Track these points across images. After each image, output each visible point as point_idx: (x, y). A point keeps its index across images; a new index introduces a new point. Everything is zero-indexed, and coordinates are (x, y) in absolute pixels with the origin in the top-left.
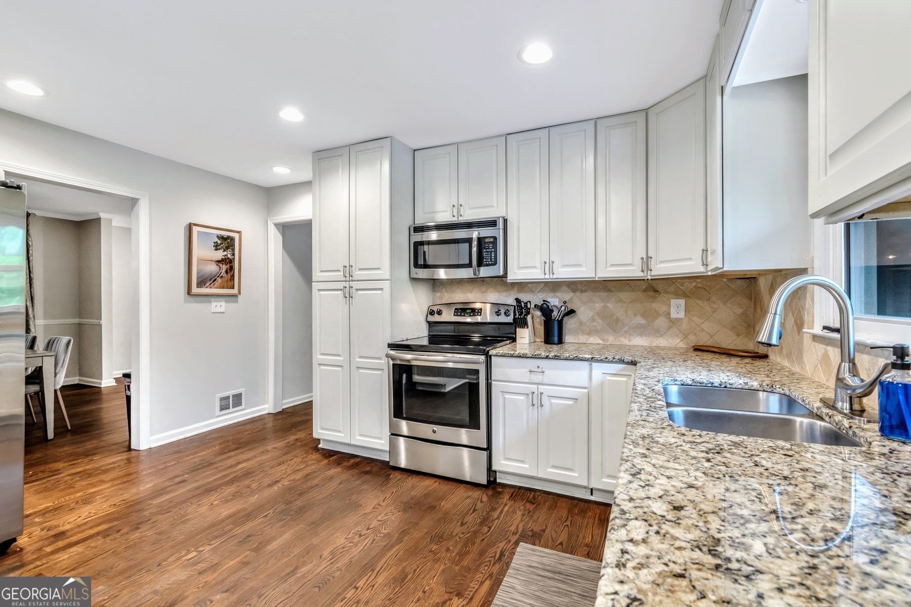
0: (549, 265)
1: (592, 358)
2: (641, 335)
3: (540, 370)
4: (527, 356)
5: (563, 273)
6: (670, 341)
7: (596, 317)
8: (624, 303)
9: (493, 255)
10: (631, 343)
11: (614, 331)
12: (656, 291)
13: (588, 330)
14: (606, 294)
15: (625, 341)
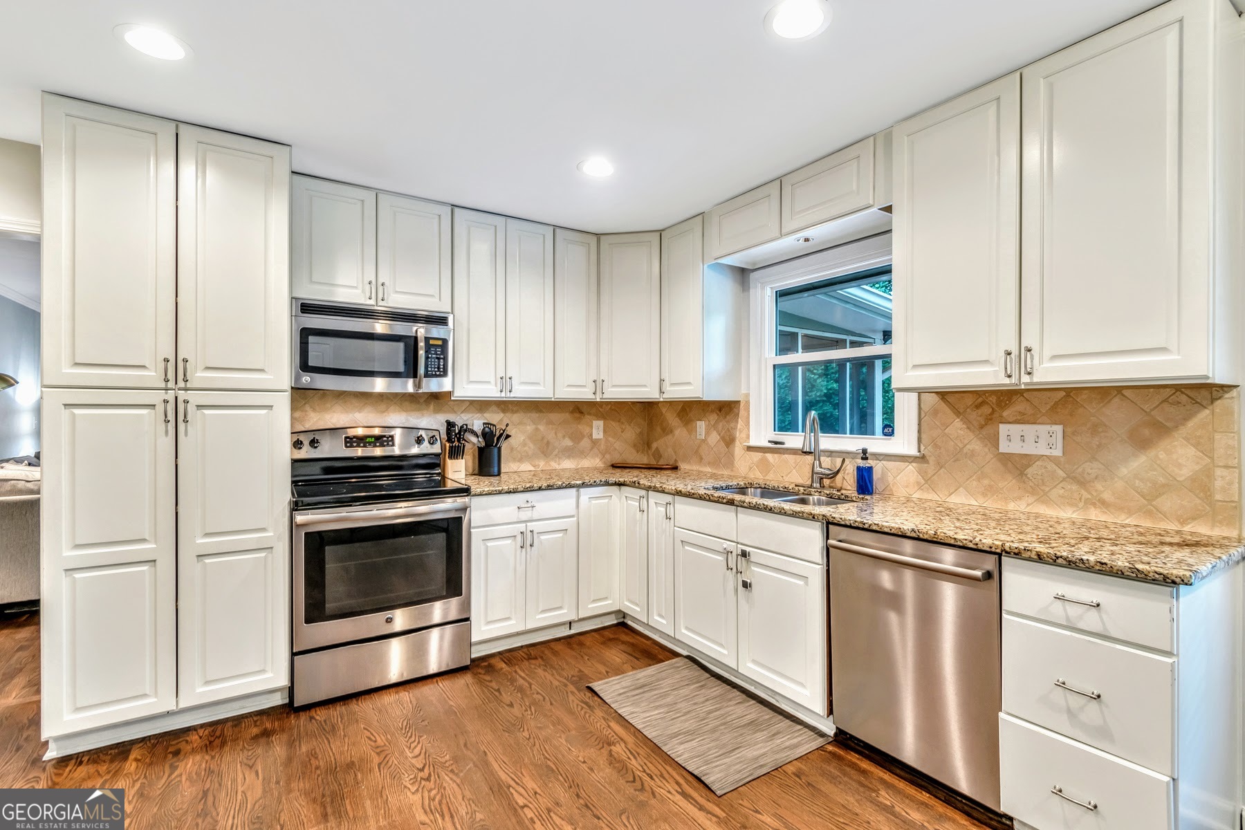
0: (506, 381)
1: (583, 483)
2: (569, 457)
3: (529, 505)
4: (519, 490)
5: (521, 392)
6: (592, 461)
7: (528, 442)
8: (554, 425)
9: (442, 364)
10: (561, 467)
11: (545, 455)
12: (581, 413)
13: (519, 456)
14: (537, 415)
15: (554, 465)
